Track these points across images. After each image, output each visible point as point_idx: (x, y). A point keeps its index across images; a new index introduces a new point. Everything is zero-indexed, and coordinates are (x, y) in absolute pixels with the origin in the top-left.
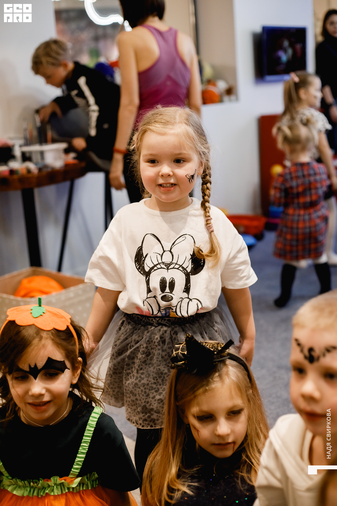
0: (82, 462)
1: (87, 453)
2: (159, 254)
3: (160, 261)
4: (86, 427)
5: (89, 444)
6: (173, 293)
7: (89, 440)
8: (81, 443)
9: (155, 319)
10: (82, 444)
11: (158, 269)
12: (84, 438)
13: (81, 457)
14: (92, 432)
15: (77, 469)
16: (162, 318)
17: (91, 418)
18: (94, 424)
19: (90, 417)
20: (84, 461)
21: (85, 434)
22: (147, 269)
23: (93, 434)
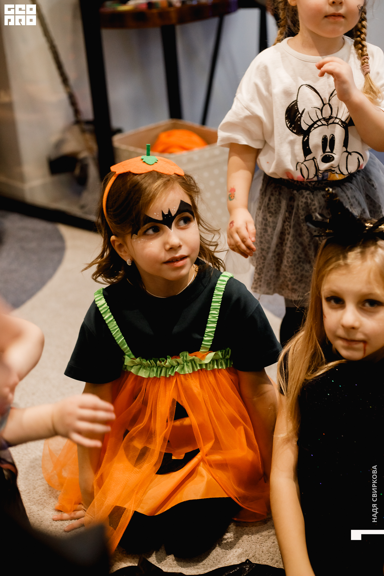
0: (214, 333)
1: (217, 321)
2: (319, 109)
3: (320, 117)
4: (214, 292)
5: (219, 311)
6: (334, 152)
7: (219, 306)
8: (210, 310)
9: (310, 184)
10: (211, 312)
11: (319, 126)
12: (212, 304)
13: (211, 327)
14: (221, 297)
15: (208, 341)
16: (318, 181)
17: (219, 282)
18: (223, 287)
19: (217, 281)
20: (215, 331)
21: (213, 300)
22: (305, 127)
23: (222, 299)
